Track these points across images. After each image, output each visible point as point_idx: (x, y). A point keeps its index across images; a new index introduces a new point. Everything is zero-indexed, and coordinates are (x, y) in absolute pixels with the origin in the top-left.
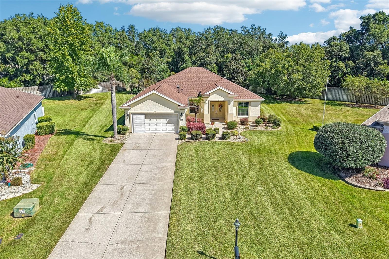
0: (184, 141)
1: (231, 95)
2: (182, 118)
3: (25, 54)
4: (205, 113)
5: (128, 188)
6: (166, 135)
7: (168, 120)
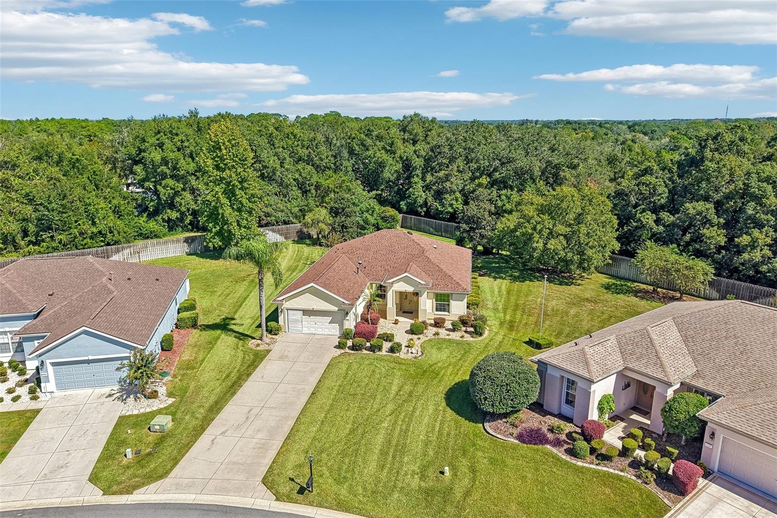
0: (343, 351)
2: (347, 318)
3: (170, 182)
5: (255, 411)
6: (325, 339)
7: (331, 318)
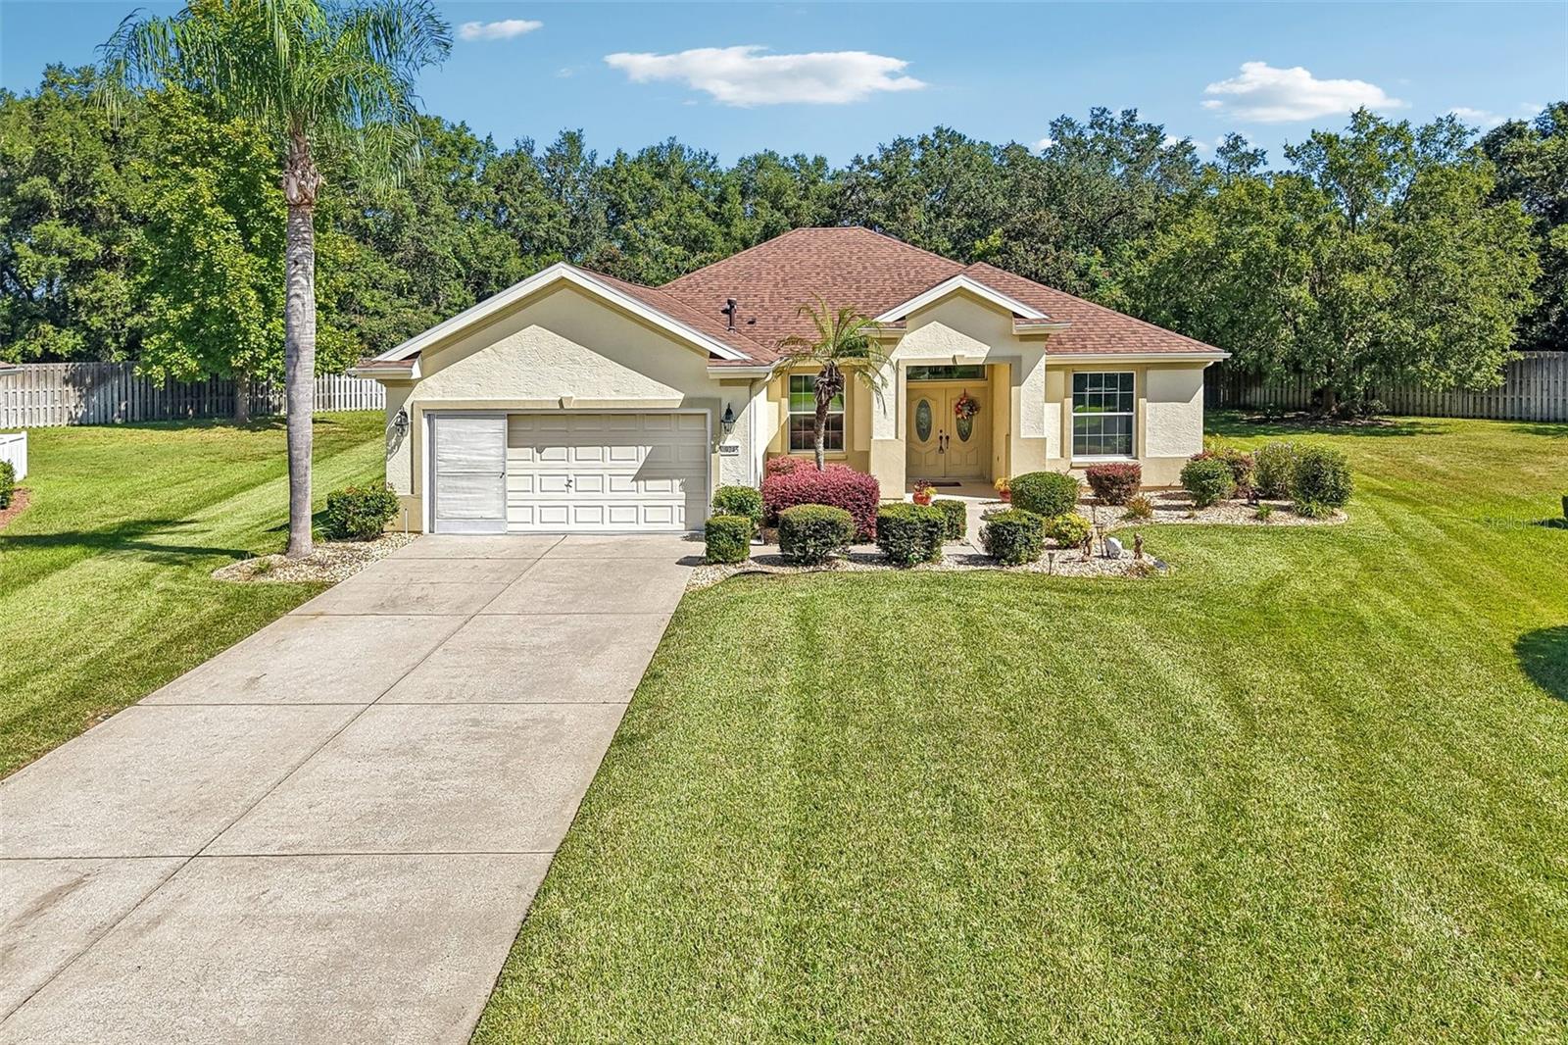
1: (1030, 322)
2: (730, 441)
4: (875, 437)
6: (625, 545)
7: (644, 452)
